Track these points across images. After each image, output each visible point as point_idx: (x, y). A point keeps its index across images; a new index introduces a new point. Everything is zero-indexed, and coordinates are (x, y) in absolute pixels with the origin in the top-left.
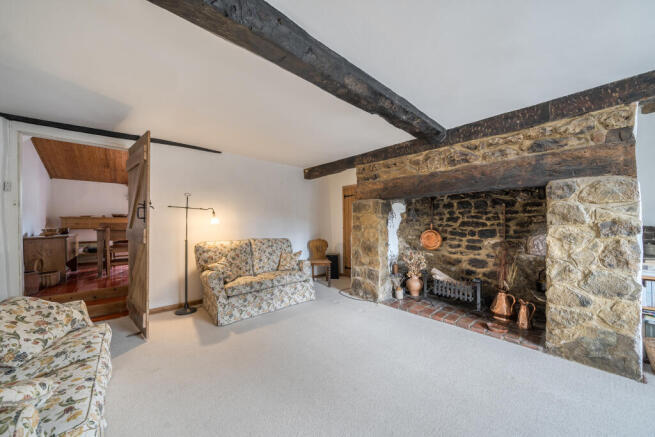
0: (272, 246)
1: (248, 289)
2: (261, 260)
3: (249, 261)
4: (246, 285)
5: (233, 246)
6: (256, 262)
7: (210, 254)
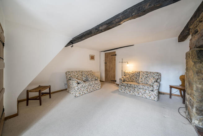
0: (147, 75)
1: (126, 85)
2: (142, 79)
3: (138, 78)
4: (126, 84)
5: (133, 73)
6: (140, 79)
7: (126, 74)
